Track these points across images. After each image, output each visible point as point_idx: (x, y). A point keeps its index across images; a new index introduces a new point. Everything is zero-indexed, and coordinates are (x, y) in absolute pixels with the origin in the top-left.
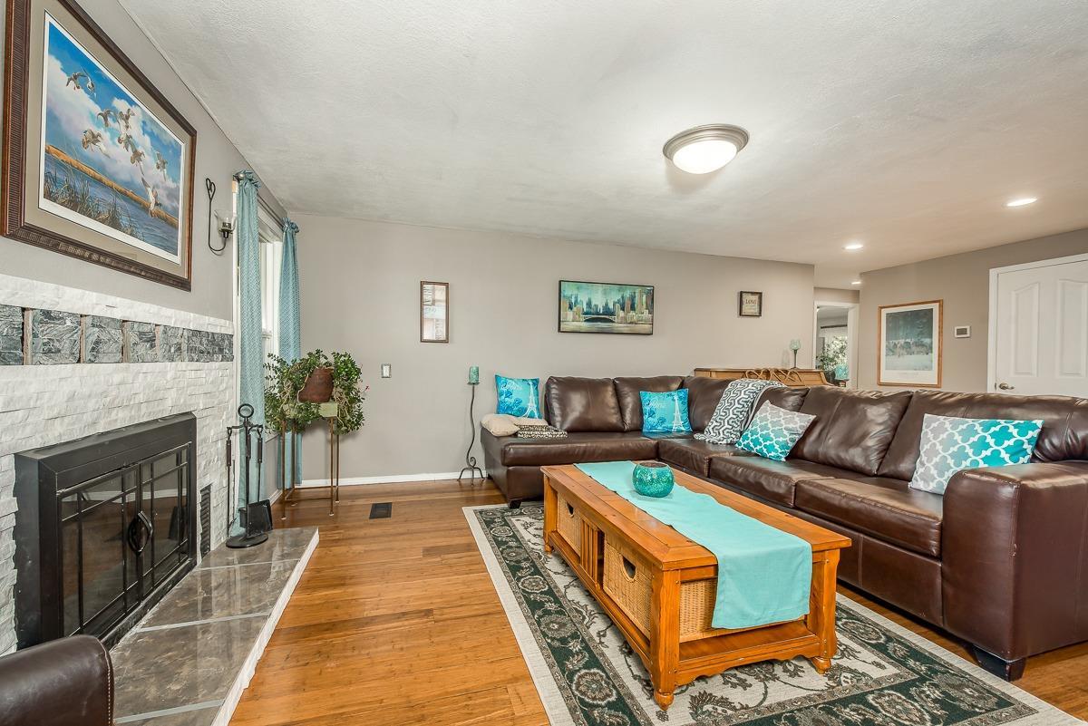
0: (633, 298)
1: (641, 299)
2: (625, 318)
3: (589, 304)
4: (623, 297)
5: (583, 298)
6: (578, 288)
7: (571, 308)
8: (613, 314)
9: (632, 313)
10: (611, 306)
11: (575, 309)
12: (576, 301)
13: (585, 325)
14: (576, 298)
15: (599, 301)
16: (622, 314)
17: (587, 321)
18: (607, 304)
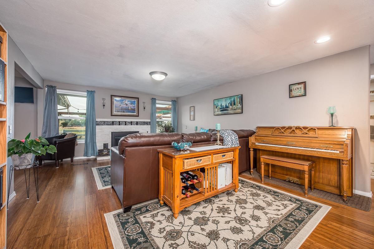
0: (234, 101)
1: (237, 100)
2: (232, 108)
3: (221, 105)
4: (231, 101)
5: (220, 104)
6: (218, 101)
7: (216, 108)
8: (228, 107)
9: (234, 106)
10: (227, 105)
11: (217, 108)
12: (218, 105)
13: (220, 113)
14: (218, 104)
15: (224, 104)
16: (231, 107)
17: (221, 111)
18: (226, 105)
